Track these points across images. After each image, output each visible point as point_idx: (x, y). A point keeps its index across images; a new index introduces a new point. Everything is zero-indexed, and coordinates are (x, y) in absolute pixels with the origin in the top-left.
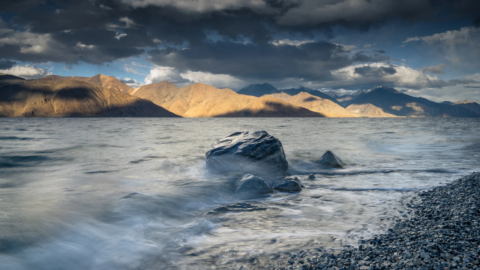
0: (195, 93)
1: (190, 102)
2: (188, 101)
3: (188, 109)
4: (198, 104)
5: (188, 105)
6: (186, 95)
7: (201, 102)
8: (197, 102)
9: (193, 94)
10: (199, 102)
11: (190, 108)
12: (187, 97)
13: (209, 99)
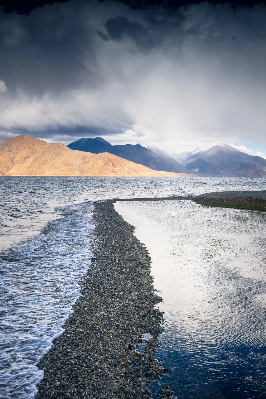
0: (19, 147)
1: (14, 158)
2: (12, 156)
3: (13, 166)
4: (24, 160)
5: (13, 161)
6: (8, 149)
7: (27, 158)
8: (23, 158)
9: (18, 149)
10: (25, 158)
11: (15, 165)
12: (10, 151)
13: (37, 155)
